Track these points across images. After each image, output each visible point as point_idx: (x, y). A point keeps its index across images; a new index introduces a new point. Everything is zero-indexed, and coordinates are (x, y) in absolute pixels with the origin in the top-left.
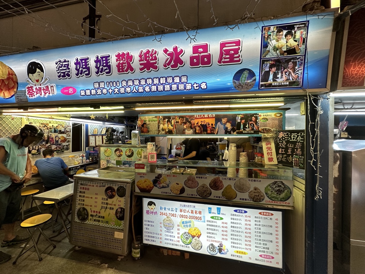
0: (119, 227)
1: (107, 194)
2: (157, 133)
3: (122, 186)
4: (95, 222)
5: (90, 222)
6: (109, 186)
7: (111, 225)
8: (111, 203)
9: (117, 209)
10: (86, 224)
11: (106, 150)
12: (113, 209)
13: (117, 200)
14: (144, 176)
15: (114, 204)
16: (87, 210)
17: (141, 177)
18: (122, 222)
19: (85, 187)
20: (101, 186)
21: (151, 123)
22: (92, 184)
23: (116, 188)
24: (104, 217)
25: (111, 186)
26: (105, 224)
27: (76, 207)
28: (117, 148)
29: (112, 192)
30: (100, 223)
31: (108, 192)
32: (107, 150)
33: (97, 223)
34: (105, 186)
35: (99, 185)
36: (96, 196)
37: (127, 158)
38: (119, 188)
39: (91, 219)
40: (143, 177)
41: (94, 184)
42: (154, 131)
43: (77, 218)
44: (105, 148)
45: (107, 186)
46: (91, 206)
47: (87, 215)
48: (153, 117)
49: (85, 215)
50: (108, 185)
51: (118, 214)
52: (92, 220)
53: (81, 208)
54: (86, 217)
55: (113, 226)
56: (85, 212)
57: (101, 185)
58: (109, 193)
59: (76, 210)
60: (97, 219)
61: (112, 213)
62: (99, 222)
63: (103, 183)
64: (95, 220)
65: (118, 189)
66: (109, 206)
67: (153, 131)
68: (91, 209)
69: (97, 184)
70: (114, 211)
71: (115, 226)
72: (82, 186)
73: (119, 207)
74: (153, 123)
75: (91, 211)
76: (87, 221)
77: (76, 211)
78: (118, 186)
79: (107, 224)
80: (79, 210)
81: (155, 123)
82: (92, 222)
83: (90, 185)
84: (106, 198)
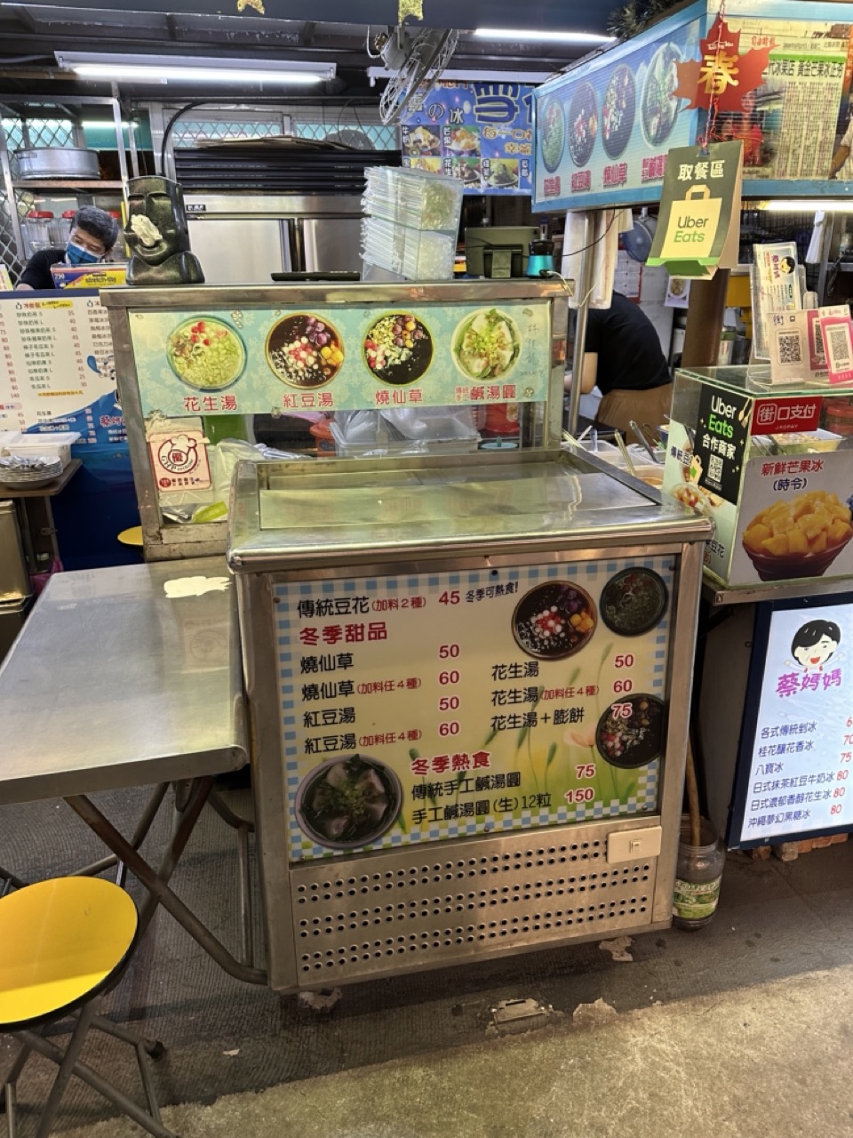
0: (624, 802)
1: (532, 637)
2: (828, 165)
3: (639, 563)
4: (453, 823)
5: (415, 829)
6: (543, 579)
7: (573, 808)
8: (562, 685)
9: (609, 712)
10: (386, 850)
11: (189, 334)
12: (577, 714)
13: (604, 658)
14: (802, 475)
15: (581, 684)
16: (381, 770)
17: (783, 484)
18: (643, 774)
19: (342, 621)
20: (480, 592)
21: (797, 79)
22: (403, 593)
23: (594, 588)
24: (514, 779)
25: (562, 577)
26: (526, 814)
27: (290, 774)
28: (287, 314)
29: (568, 618)
30: (489, 818)
31: (533, 620)
32: (194, 340)
33: (471, 820)
34: (510, 587)
35: (464, 588)
36: (449, 665)
37: (381, 386)
38: (621, 583)
39: (420, 816)
40: (797, 483)
41: (423, 591)
42: (807, 148)
43: (305, 839)
44: (175, 317)
45: (525, 586)
46: (413, 735)
47: (391, 796)
48: (819, 34)
49: (373, 800)
50: (533, 574)
51: (614, 734)
52: (430, 815)
53: (327, 770)
54: (381, 808)
55: (581, 807)
56: (371, 786)
57: (484, 584)
58: (545, 627)
59: (293, 789)
60: (465, 799)
61: (571, 743)
62: (487, 812)
63: (495, 573)
64: (451, 813)
65: (612, 593)
66: (546, 707)
67: (801, 151)
68: (413, 755)
69: (445, 588)
70: (588, 727)
71: (598, 805)
72: (319, 623)
73: (623, 694)
74: (808, 80)
75: (420, 767)
76: (396, 831)
77: (293, 796)
78: (611, 568)
79: (544, 811)
80: (319, 783)
81: (825, 80)
82: (434, 826)
83: (392, 604)
84: (523, 659)
